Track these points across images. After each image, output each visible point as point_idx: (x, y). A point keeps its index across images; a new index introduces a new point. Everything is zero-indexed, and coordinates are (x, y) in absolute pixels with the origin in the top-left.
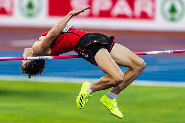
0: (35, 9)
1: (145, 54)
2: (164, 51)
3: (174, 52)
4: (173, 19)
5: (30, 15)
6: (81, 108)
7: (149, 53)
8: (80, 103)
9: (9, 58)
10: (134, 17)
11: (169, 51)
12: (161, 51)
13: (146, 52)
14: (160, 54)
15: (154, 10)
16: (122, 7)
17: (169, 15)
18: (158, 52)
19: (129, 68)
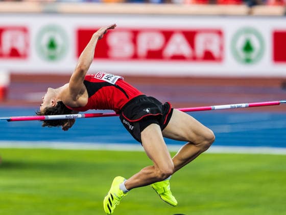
0: (58, 50)
1: (210, 109)
2: (236, 105)
3: (250, 106)
4: (248, 61)
5: (52, 58)
6: (109, 213)
7: (217, 107)
8: (108, 206)
9: (24, 117)
10: (194, 58)
11: (244, 105)
12: (233, 105)
13: (212, 107)
14: (232, 108)
15: (221, 48)
16: (178, 45)
17: (243, 55)
18: (228, 106)
19: (188, 143)
